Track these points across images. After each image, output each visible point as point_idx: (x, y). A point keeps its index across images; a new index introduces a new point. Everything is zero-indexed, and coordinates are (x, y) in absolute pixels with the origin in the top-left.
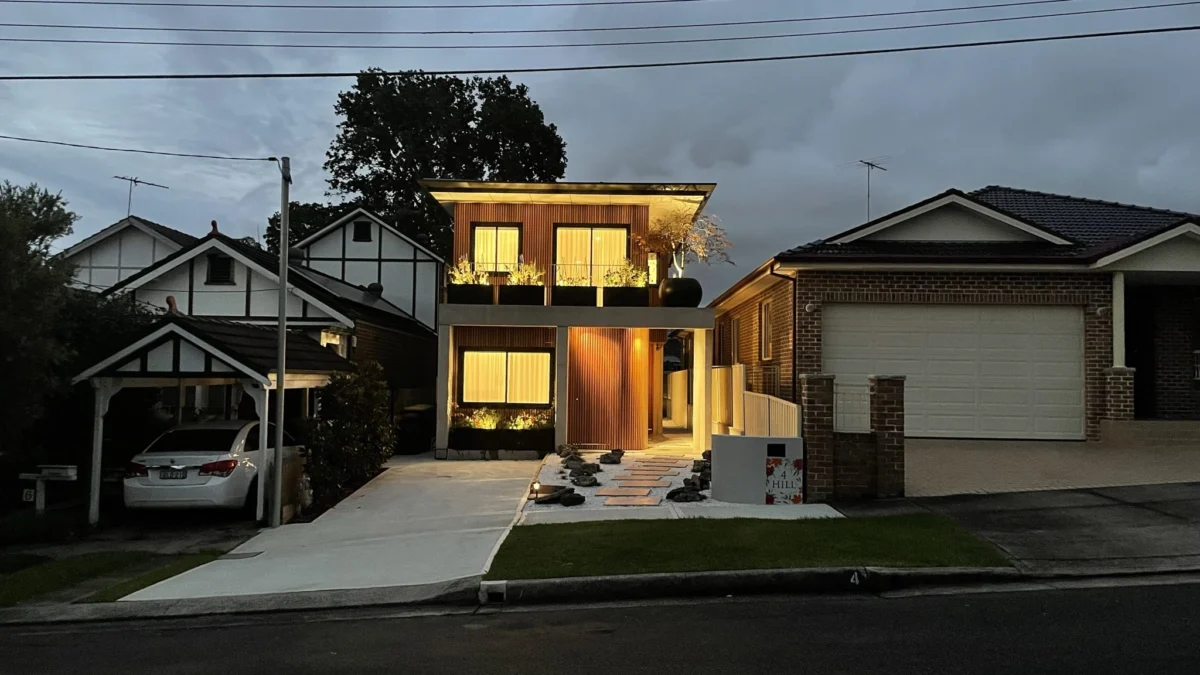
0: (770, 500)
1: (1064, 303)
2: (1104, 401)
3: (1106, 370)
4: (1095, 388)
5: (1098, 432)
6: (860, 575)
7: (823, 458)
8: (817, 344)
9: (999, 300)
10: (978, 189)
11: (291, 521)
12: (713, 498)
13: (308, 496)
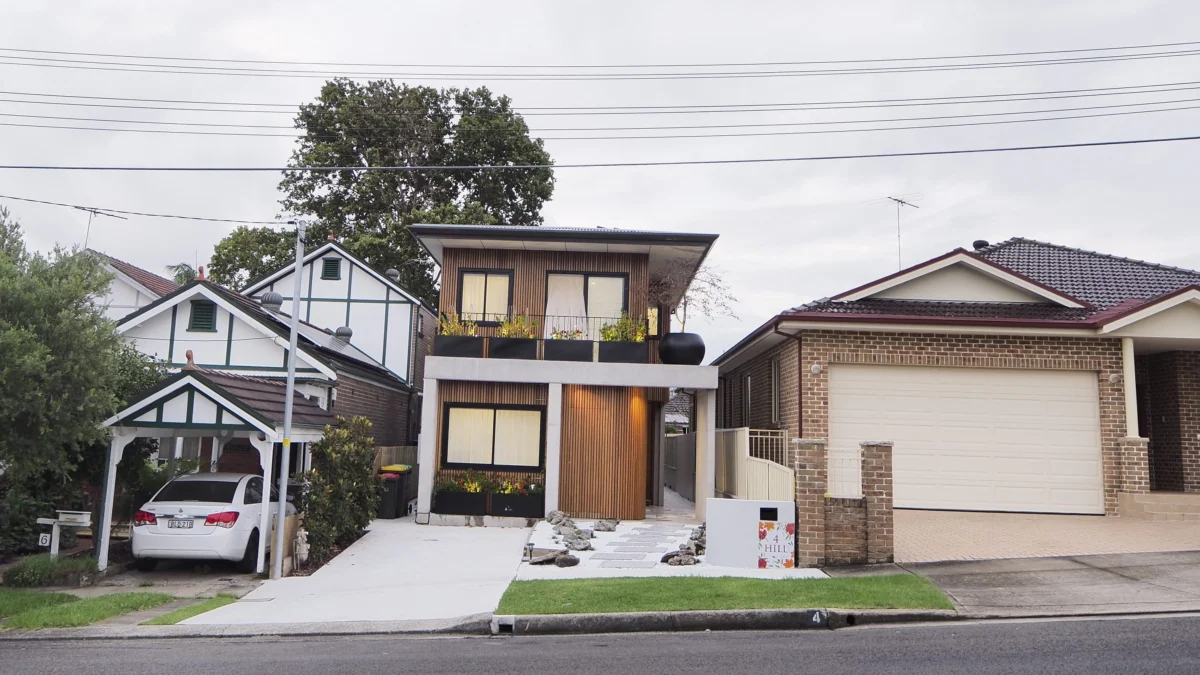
0: (762, 564)
1: (1079, 368)
2: (1120, 473)
3: (1120, 440)
4: (1111, 458)
5: (1117, 505)
6: (821, 616)
7: (814, 522)
8: (824, 408)
9: (1010, 365)
10: (1001, 241)
11: (291, 573)
12: (707, 562)
13: (304, 551)
